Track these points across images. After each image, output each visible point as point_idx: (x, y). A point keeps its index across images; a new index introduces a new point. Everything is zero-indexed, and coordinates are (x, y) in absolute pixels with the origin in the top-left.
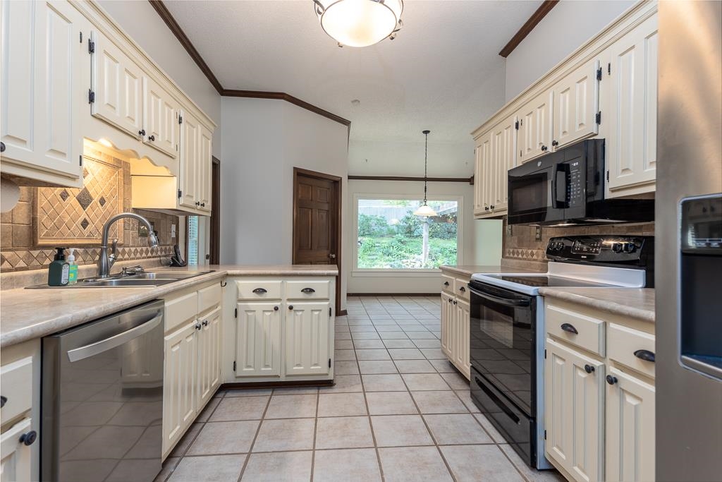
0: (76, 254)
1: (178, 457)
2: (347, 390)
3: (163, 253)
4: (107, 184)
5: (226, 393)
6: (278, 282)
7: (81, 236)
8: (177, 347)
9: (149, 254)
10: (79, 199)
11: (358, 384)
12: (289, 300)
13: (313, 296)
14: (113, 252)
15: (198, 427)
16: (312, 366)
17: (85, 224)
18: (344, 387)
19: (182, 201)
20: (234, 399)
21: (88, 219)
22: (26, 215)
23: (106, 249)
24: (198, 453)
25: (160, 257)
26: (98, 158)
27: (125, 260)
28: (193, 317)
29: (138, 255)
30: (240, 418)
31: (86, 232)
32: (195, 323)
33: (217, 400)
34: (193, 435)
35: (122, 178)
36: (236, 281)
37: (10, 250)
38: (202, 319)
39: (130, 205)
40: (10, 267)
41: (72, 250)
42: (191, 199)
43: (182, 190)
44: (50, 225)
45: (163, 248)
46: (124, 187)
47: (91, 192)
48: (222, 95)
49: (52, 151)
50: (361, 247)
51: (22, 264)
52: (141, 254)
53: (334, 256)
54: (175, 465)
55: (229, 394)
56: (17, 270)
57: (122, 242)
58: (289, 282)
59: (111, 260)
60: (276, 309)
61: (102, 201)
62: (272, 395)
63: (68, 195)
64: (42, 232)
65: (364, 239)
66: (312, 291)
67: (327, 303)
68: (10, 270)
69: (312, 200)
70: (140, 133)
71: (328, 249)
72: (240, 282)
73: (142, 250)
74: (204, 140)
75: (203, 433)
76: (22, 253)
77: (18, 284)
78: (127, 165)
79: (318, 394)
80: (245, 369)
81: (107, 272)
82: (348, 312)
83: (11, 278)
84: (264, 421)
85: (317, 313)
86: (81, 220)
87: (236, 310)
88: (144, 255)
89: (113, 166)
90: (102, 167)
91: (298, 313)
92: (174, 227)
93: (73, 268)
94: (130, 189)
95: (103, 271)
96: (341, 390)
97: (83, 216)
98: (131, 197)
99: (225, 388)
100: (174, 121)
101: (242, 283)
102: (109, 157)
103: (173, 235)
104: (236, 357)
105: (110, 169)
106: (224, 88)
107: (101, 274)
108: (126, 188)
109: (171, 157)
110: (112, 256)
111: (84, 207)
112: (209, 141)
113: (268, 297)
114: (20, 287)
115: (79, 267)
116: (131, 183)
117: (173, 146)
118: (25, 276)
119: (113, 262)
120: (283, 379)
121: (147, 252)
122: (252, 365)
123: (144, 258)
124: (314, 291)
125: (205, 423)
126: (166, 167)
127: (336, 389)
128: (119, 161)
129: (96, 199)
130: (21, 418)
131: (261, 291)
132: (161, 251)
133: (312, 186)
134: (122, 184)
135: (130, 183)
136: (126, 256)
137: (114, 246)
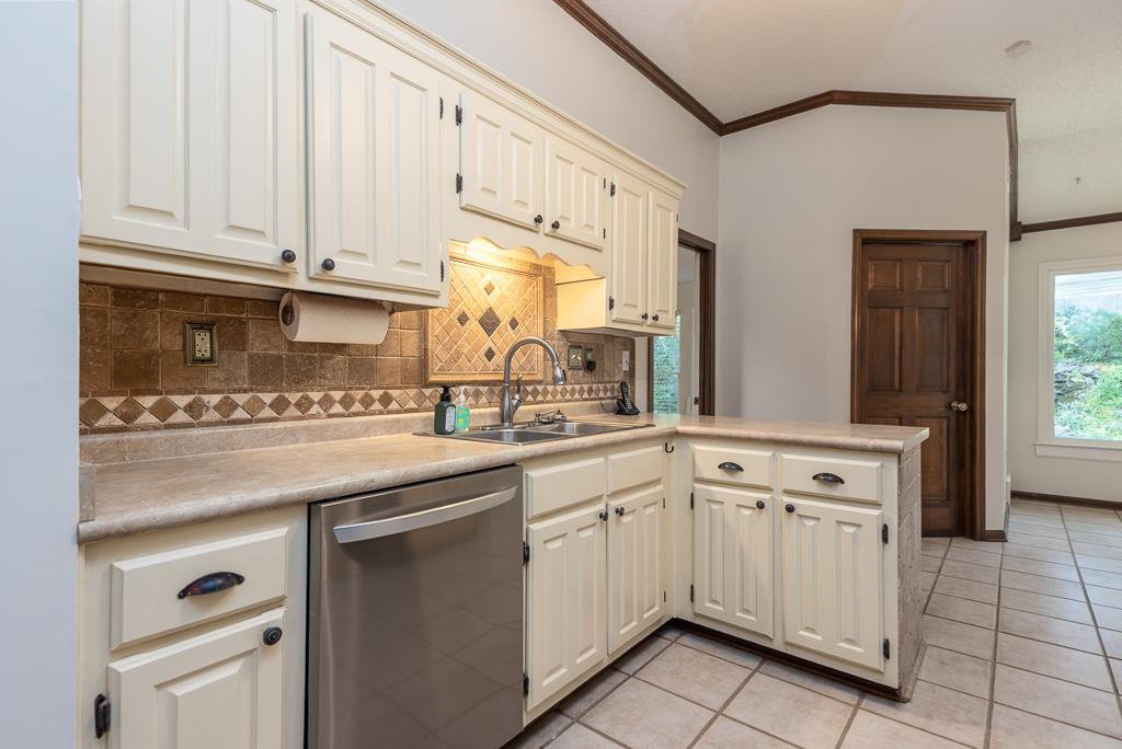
0: (466, 393)
1: (569, 717)
2: (935, 726)
3: (609, 394)
4: (521, 299)
5: (682, 635)
6: (765, 453)
7: (485, 371)
8: (558, 543)
9: (586, 395)
10: (482, 323)
11: (975, 723)
12: (788, 492)
13: (838, 491)
14: (518, 392)
15: (617, 678)
16: (842, 641)
17: (490, 354)
18: (929, 716)
19: (616, 313)
20: (690, 650)
21: (494, 348)
22: (416, 346)
23: (508, 387)
24: (597, 726)
25: (600, 399)
26: (507, 266)
27: (548, 402)
28: (599, 498)
29: (568, 396)
30: (681, 693)
31: (491, 365)
32: (600, 507)
33: (662, 643)
34: (603, 688)
35: (541, 289)
36: (691, 445)
37: (398, 388)
38: (616, 503)
39: (554, 325)
40: (398, 407)
41: (463, 388)
42: (633, 310)
43: (615, 297)
44: (445, 357)
45: (609, 386)
46: (544, 301)
47: (498, 313)
48: (721, 134)
49: (402, 262)
50: (1094, 387)
51: (412, 405)
52: (572, 394)
53: (963, 407)
54: (560, 729)
55: (686, 639)
56: (406, 411)
57: (541, 378)
58: (785, 456)
59: (515, 402)
60: (761, 505)
61: (514, 324)
62: (756, 671)
63: (468, 319)
64: (435, 366)
65: (1104, 368)
66: (837, 480)
67: (875, 512)
68: (398, 412)
69: (902, 290)
70: (536, 220)
71: (946, 392)
72: (697, 447)
73: (573, 390)
74: (659, 212)
75: (618, 694)
76: (412, 392)
77: (406, 428)
78: (550, 270)
79: (857, 707)
80: (708, 605)
81: (510, 419)
82: (1009, 537)
83: (398, 421)
84: (721, 717)
85: (851, 530)
86: (485, 349)
87: (692, 495)
88: (577, 396)
89: (529, 274)
90: (513, 278)
91: (806, 522)
92: (626, 355)
93: (461, 412)
94: (554, 304)
95: (506, 417)
96: (921, 722)
97: (488, 343)
98: (556, 316)
99: (677, 625)
100: (599, 193)
101: (700, 448)
102: (523, 263)
103: (625, 367)
104: (694, 580)
105: (525, 279)
106: (724, 122)
107: (503, 421)
108: (548, 304)
109: (596, 249)
110: (517, 397)
111: (489, 331)
112: (672, 214)
113: (745, 481)
114: (409, 432)
115: (471, 411)
116: (556, 297)
117: (598, 232)
118: (413, 420)
119: (517, 406)
120: (778, 646)
121: (581, 391)
122: (720, 601)
123: (577, 400)
124: (842, 482)
125: (630, 676)
126: (587, 266)
127: (905, 713)
128: (537, 267)
129: (505, 321)
130: (276, 603)
131: (732, 468)
132: (605, 390)
133: (900, 260)
134: (542, 296)
135: (555, 295)
136: (549, 397)
137: (518, 383)
